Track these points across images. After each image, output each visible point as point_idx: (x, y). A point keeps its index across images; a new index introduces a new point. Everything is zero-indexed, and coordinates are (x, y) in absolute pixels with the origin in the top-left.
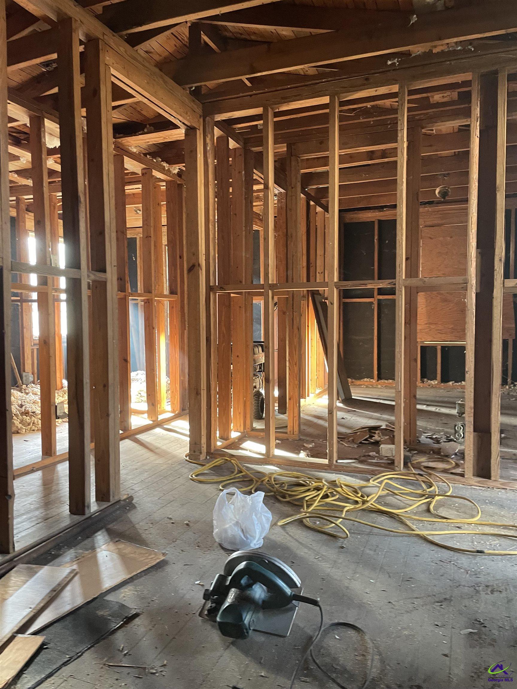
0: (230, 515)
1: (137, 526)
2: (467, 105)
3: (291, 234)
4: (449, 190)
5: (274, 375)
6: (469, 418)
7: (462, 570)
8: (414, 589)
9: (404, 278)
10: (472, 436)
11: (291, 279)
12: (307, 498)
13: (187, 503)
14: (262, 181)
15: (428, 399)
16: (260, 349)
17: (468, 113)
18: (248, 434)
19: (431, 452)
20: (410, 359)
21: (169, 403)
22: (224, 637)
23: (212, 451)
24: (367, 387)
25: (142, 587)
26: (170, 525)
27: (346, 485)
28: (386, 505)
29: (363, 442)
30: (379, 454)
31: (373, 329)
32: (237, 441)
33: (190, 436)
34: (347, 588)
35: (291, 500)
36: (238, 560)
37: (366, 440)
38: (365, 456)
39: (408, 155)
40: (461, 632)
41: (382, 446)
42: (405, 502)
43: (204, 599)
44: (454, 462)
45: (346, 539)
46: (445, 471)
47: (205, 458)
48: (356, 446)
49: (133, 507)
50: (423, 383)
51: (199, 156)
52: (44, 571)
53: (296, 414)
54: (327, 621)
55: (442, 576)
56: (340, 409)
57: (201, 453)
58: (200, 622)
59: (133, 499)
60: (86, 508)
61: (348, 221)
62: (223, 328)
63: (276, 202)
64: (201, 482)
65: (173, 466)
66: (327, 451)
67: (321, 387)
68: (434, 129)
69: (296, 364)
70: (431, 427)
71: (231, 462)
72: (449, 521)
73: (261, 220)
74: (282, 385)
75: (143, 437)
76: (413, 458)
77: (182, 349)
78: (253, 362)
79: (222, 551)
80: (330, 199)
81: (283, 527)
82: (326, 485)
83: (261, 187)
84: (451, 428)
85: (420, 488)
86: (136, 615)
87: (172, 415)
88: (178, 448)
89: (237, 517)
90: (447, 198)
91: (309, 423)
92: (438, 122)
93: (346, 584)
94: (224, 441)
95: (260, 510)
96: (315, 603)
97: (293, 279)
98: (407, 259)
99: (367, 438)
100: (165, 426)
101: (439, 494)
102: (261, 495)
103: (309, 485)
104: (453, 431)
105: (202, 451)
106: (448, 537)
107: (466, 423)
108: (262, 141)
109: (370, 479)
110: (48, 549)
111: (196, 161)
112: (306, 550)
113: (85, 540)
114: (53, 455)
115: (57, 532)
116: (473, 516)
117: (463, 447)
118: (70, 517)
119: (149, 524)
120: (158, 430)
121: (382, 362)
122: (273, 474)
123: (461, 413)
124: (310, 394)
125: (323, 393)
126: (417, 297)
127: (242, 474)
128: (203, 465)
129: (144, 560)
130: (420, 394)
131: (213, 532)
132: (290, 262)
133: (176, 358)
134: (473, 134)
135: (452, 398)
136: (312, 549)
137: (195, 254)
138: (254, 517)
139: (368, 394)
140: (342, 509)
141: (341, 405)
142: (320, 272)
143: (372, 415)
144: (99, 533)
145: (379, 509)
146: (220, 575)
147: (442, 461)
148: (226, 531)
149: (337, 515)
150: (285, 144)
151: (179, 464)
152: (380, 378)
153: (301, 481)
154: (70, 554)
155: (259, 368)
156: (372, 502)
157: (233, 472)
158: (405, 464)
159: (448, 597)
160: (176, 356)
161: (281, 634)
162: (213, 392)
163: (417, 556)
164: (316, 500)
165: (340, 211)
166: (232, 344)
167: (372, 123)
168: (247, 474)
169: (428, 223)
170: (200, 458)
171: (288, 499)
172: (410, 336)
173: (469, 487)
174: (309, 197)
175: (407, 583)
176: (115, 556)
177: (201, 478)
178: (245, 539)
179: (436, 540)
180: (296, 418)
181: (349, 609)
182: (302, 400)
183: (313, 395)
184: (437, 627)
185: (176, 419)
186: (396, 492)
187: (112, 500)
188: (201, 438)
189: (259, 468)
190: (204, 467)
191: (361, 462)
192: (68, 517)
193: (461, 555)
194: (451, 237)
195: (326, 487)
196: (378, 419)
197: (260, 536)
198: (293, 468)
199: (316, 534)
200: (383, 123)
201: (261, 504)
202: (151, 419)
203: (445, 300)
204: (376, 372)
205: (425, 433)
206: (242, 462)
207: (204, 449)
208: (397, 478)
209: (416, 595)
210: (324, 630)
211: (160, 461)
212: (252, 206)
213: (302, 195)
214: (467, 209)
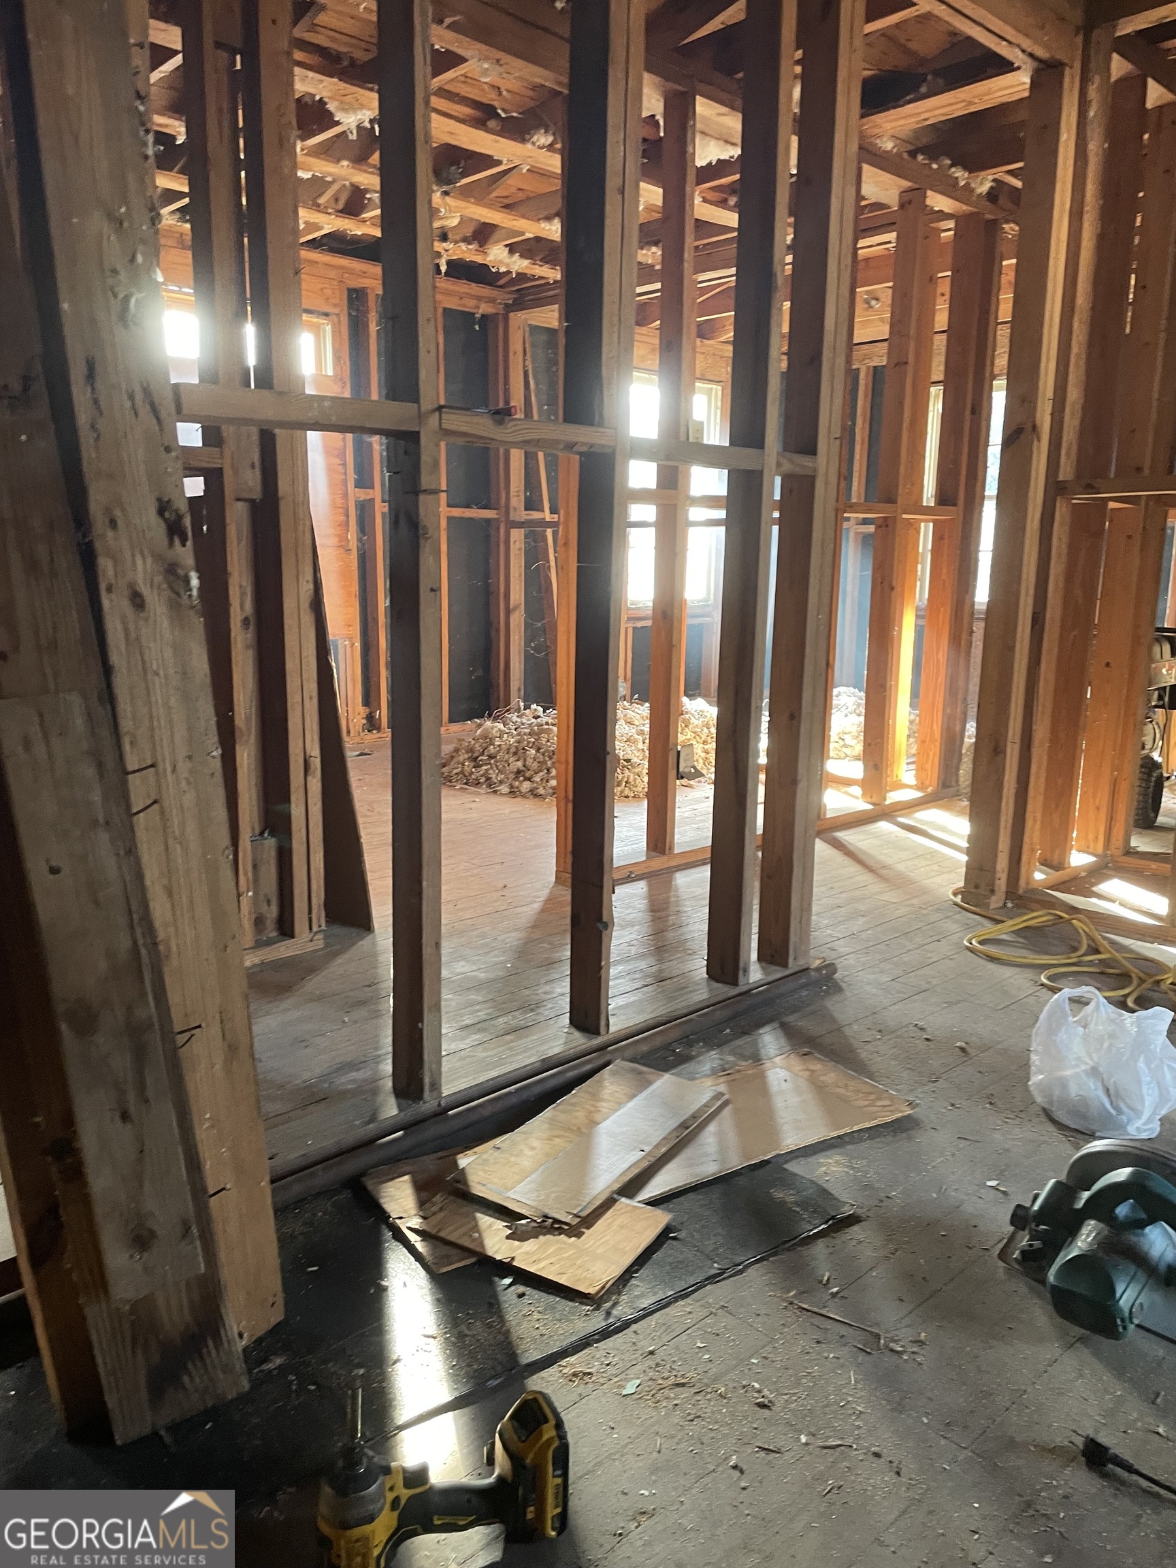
0: (1077, 1049)
1: (847, 1031)
13: (959, 1002)
18: (1114, 862)
21: (913, 766)
22: (1059, 1320)
23: (1021, 892)
25: (865, 1162)
26: (922, 1045)
32: (1084, 874)
33: (968, 852)
36: (1106, 1160)
43: (1012, 1224)
47: (1000, 904)
49: (837, 989)
52: (664, 1082)
57: (993, 892)
58: (1001, 1270)
59: (835, 971)
60: (741, 973)
62: (1080, 590)
64: (992, 959)
65: (925, 912)
71: (1071, 924)
75: (852, 837)
77: (955, 640)
78: (1143, 682)
86: (852, 1220)
87: (919, 794)
88: (934, 874)
89: (1096, 1057)
94: (1052, 871)
95: (1159, 1051)
100: (901, 820)
102: (1163, 1016)
105: (996, 888)
110: (669, 1040)
111: (1055, 153)
113: (739, 1037)
114: (667, 852)
115: (685, 1011)
118: (708, 985)
119: (874, 1032)
120: (883, 826)
127: (1100, 956)
128: (998, 922)
129: (865, 1106)
131: (1028, 1080)
133: (938, 660)
137: (1027, 399)
138: (1141, 1064)
144: (767, 1029)
146: (1058, 1183)
148: (1063, 1083)
151: (939, 909)
154: (710, 1060)
155: (1157, 696)
157: (1075, 949)
160: (940, 656)
162: (1035, 752)
168: (1113, 958)
170: (990, 904)
176: (804, 1084)
177: (993, 950)
178: (1113, 1112)
185: (929, 805)
187: (793, 966)
188: (995, 856)
189: (1146, 948)
190: (999, 926)
192: (705, 983)
197: (1154, 1113)
201: (1162, 1039)
202: (869, 800)
206: (1101, 928)
207: (1001, 884)
211: (891, 896)
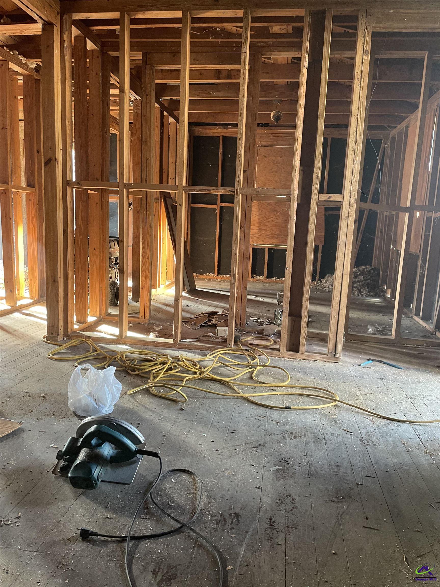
0: (84, 387)
2: (298, 39)
3: (146, 139)
4: (281, 115)
5: (129, 267)
6: (286, 305)
7: (274, 423)
8: (236, 439)
9: (241, 187)
10: (287, 320)
11: (145, 181)
12: (153, 371)
13: (43, 379)
14: (118, 85)
15: (256, 291)
16: (116, 243)
17: (299, 47)
18: (103, 318)
19: (256, 333)
20: (244, 257)
21: (28, 290)
22: (75, 489)
23: (69, 333)
24: (209, 280)
26: (27, 398)
27: (187, 360)
28: (219, 374)
29: (203, 325)
30: (216, 335)
31: (216, 232)
32: (93, 324)
33: (48, 320)
34: (184, 441)
35: (139, 373)
36: (89, 424)
37: (205, 323)
38: (204, 336)
39: (249, 78)
40: (271, 469)
41: (218, 328)
42: (234, 372)
43: (57, 459)
44: (273, 340)
45: (185, 403)
46: (266, 347)
47: (61, 339)
48: (197, 328)
50: (253, 278)
51: (56, 52)
53: (147, 302)
54: (166, 468)
55: (258, 427)
56: (186, 298)
57: (58, 335)
58: (53, 478)
61: (198, 135)
62: (81, 222)
63: (132, 108)
64: (57, 360)
65: (31, 346)
66: (173, 332)
67: (170, 279)
68: (272, 57)
69: (148, 258)
70: (257, 313)
71: (87, 343)
72: (266, 385)
73: (118, 124)
74: (136, 277)
75: (1, 321)
76: (242, 337)
77: (40, 239)
78: (108, 255)
79: (76, 418)
80: (181, 112)
81: (132, 395)
82: (170, 360)
83: (117, 92)
84: (272, 314)
85: (246, 361)
87: (31, 301)
88: (36, 331)
89: (91, 389)
90: (280, 123)
91: (158, 310)
92: (275, 51)
93: (183, 439)
94: (81, 325)
95: (111, 382)
96: (155, 455)
97: (146, 181)
98: (245, 171)
99: (207, 322)
100: (24, 311)
101: (260, 364)
102: (113, 369)
103: (156, 361)
104: (274, 316)
105: (60, 333)
106: (265, 397)
107: (284, 309)
108: (119, 46)
109: (207, 354)
111: (52, 56)
112: (151, 414)
116: (284, 381)
117: (280, 329)
119: (6, 398)
120: (16, 315)
121: (221, 260)
122: (125, 352)
123: (280, 302)
124: (161, 285)
125: (172, 285)
126: (251, 206)
127: (97, 352)
128: (60, 346)
129: (1, 429)
130: (250, 287)
131: (68, 402)
132: (144, 165)
133: (34, 248)
134: (303, 65)
135: (274, 290)
136: (156, 412)
137: (51, 148)
138: (106, 388)
139: (209, 286)
140: (182, 379)
141: (187, 295)
142: (172, 178)
143: (212, 303)
145: (213, 378)
146: (73, 438)
147: (264, 339)
148: (80, 401)
149: (179, 384)
150: (141, 53)
151: (37, 344)
152: (219, 273)
153: (149, 358)
155: (115, 260)
156: (207, 373)
157: (88, 351)
158: (236, 342)
159: (262, 443)
161: (126, 482)
162: (70, 281)
163: (240, 413)
164: (161, 372)
165: (190, 124)
166: (89, 237)
167: (219, 43)
168: (101, 352)
169: (264, 143)
170: (57, 339)
171: (137, 372)
172: (244, 238)
173: (283, 359)
174: (163, 107)
175: (232, 434)
177: (57, 356)
178: (97, 407)
179: (256, 400)
180: (148, 305)
181: (184, 458)
182: (153, 291)
183: (163, 286)
184: (253, 466)
185: (35, 305)
186: (227, 364)
188: (58, 322)
189: (112, 347)
191: (201, 341)
193: (273, 411)
194: (281, 157)
195: (170, 361)
196: (216, 307)
197: (111, 404)
198: (143, 347)
199: (160, 400)
200: (229, 45)
201: (113, 377)
202: (9, 305)
203: (274, 211)
204: (216, 268)
205: (253, 318)
206: (98, 343)
207: (62, 331)
208: (229, 353)
209: (237, 444)
210: (162, 477)
211: (17, 342)
212: (109, 110)
213: (156, 105)
214: (294, 134)
